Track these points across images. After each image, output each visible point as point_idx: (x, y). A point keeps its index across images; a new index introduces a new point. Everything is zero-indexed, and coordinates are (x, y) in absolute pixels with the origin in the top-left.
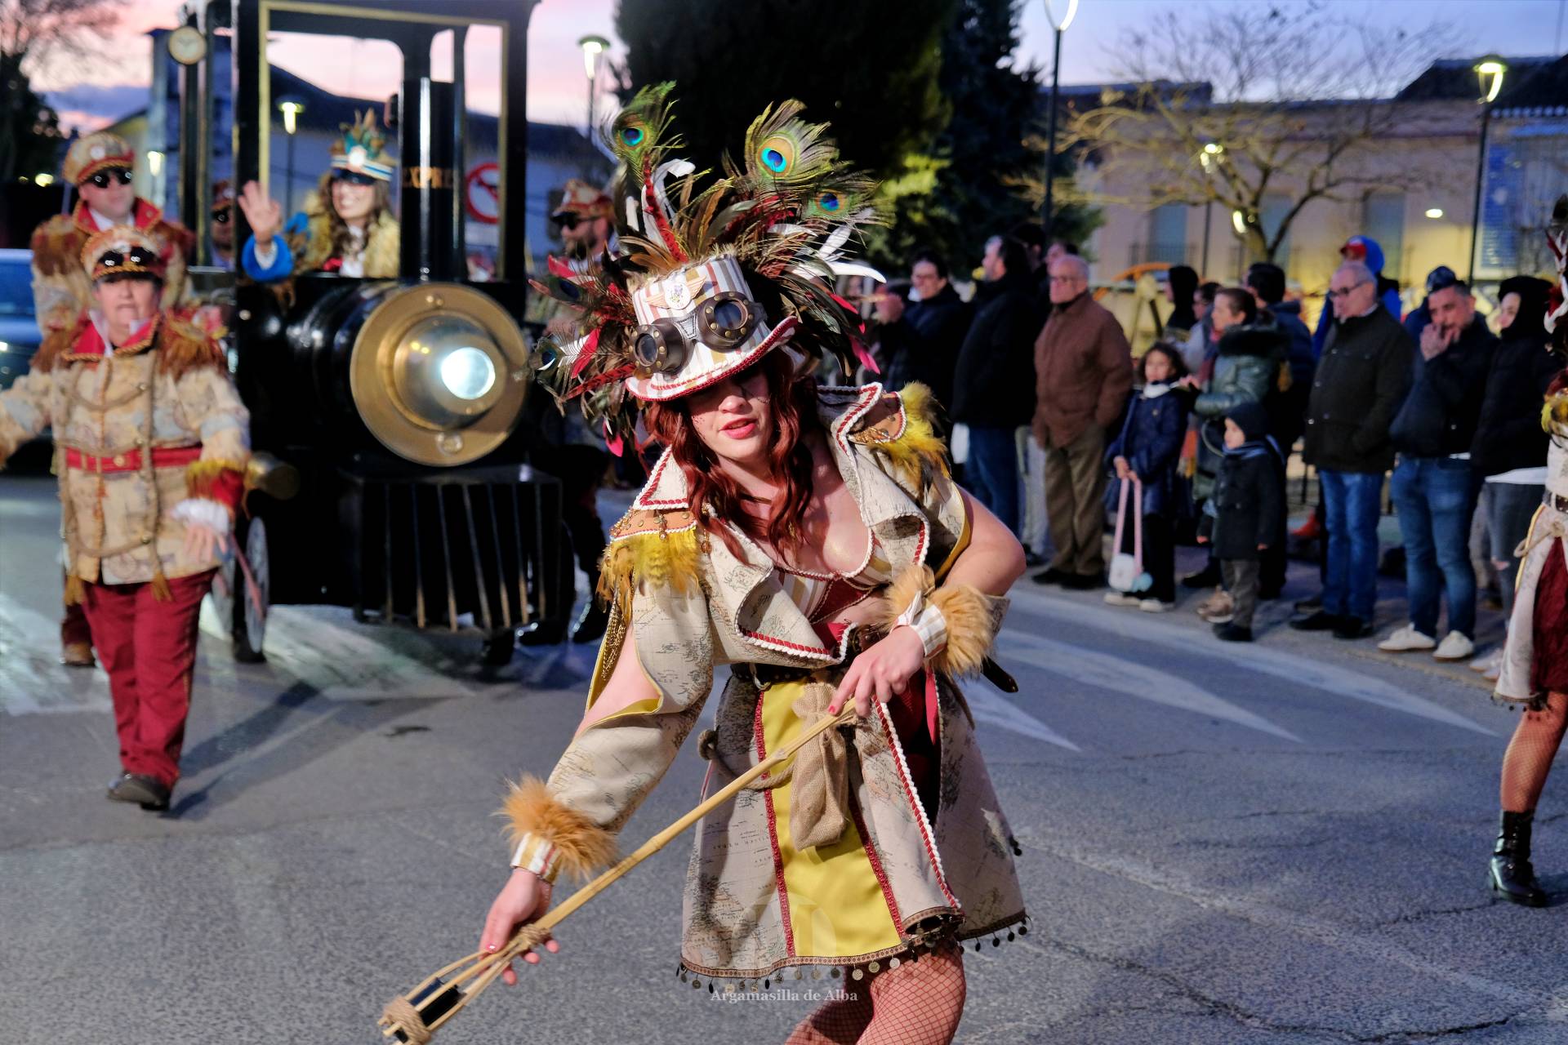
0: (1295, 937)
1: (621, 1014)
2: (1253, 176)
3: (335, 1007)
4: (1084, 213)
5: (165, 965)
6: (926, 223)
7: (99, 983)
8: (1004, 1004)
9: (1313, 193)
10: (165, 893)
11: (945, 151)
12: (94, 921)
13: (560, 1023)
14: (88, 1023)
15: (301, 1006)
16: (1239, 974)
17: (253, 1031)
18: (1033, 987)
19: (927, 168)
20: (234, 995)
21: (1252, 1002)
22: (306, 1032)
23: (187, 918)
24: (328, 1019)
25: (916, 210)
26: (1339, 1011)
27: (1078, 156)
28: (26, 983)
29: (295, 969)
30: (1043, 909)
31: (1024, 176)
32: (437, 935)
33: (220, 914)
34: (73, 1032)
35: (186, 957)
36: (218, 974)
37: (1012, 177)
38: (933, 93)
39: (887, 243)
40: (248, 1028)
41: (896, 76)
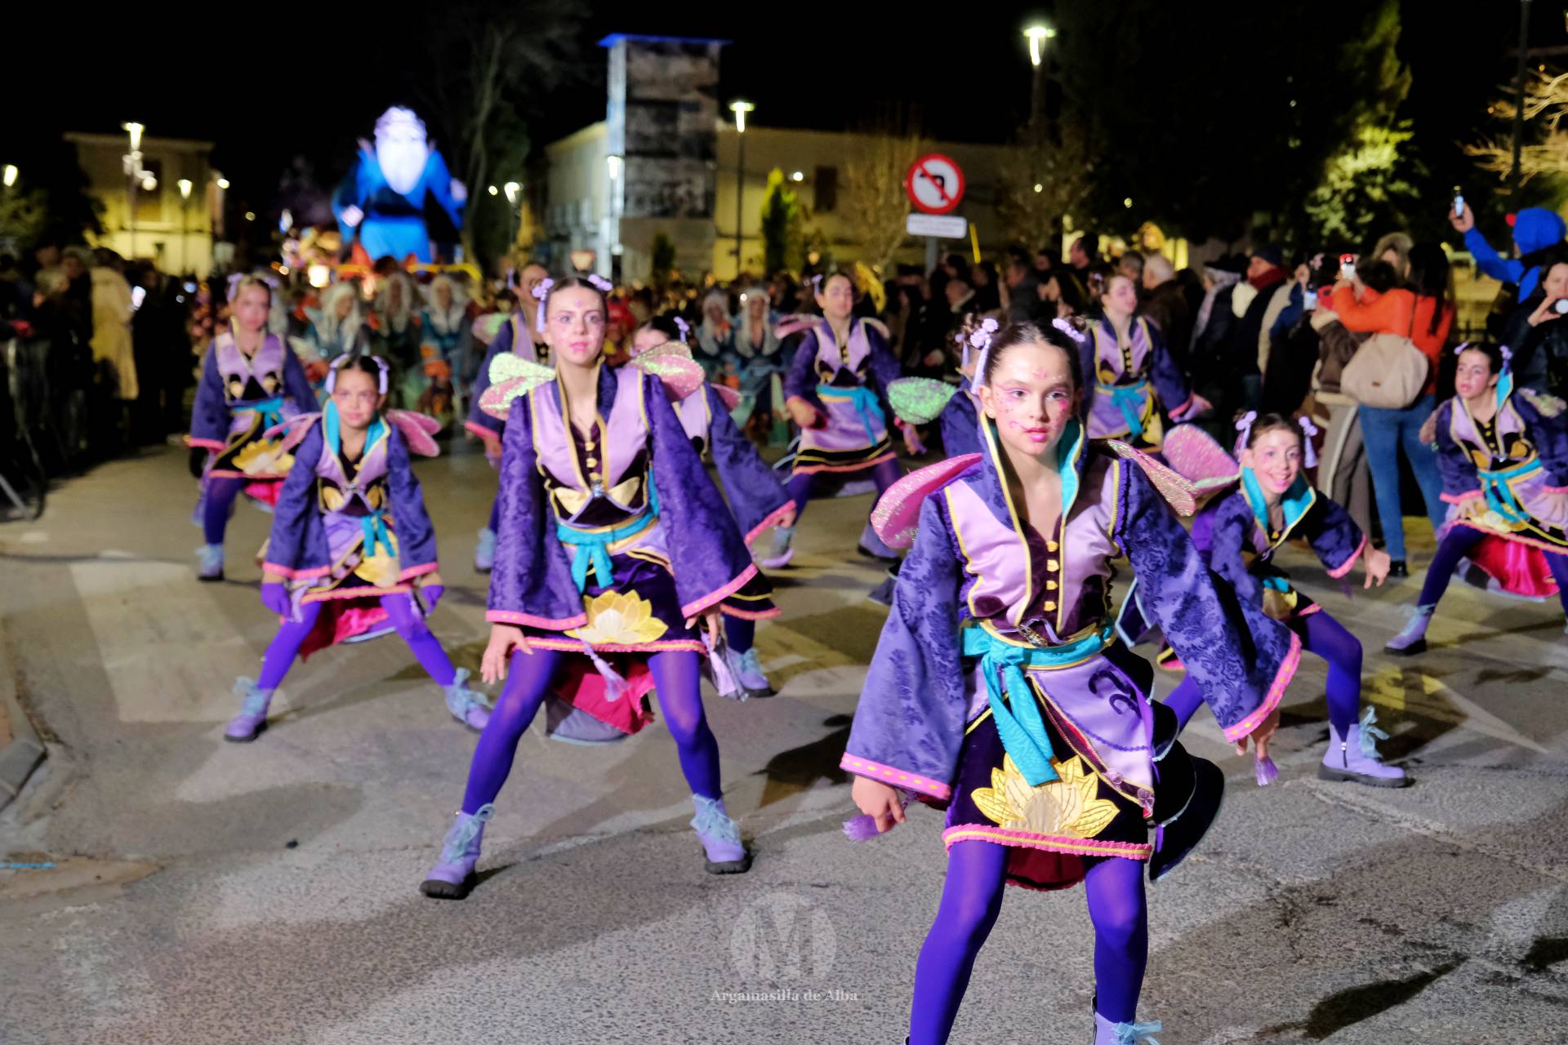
1: (1049, 1027)
3: (758, 1012)
4: (1557, 181)
5: (593, 965)
6: (1385, 198)
7: (530, 982)
8: (1459, 1026)
10: (597, 892)
11: (1403, 124)
12: (528, 918)
13: (985, 1034)
14: (518, 1022)
15: (724, 1010)
17: (676, 1034)
18: (1491, 1009)
19: (1387, 141)
20: (660, 997)
22: (729, 1037)
23: (617, 919)
24: (751, 1025)
25: (1374, 185)
27: (1550, 122)
28: (460, 980)
29: (720, 971)
30: (1504, 924)
31: (1491, 145)
32: (862, 940)
33: (649, 914)
34: (503, 1031)
35: (615, 956)
36: (644, 975)
37: (1478, 147)
38: (1391, 63)
39: (1343, 220)
40: (672, 1031)
41: (1350, 48)
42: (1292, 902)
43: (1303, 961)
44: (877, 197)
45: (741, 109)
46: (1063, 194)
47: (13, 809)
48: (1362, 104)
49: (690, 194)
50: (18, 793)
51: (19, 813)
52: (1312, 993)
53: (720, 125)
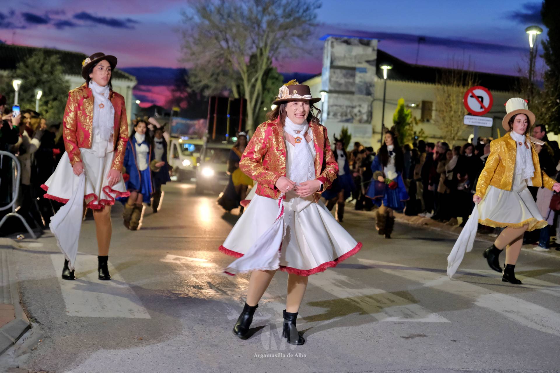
44: (451, 111)
45: (385, 68)
47: (12, 349)
49: (360, 111)
50: (16, 343)
51: (15, 350)
53: (376, 79)
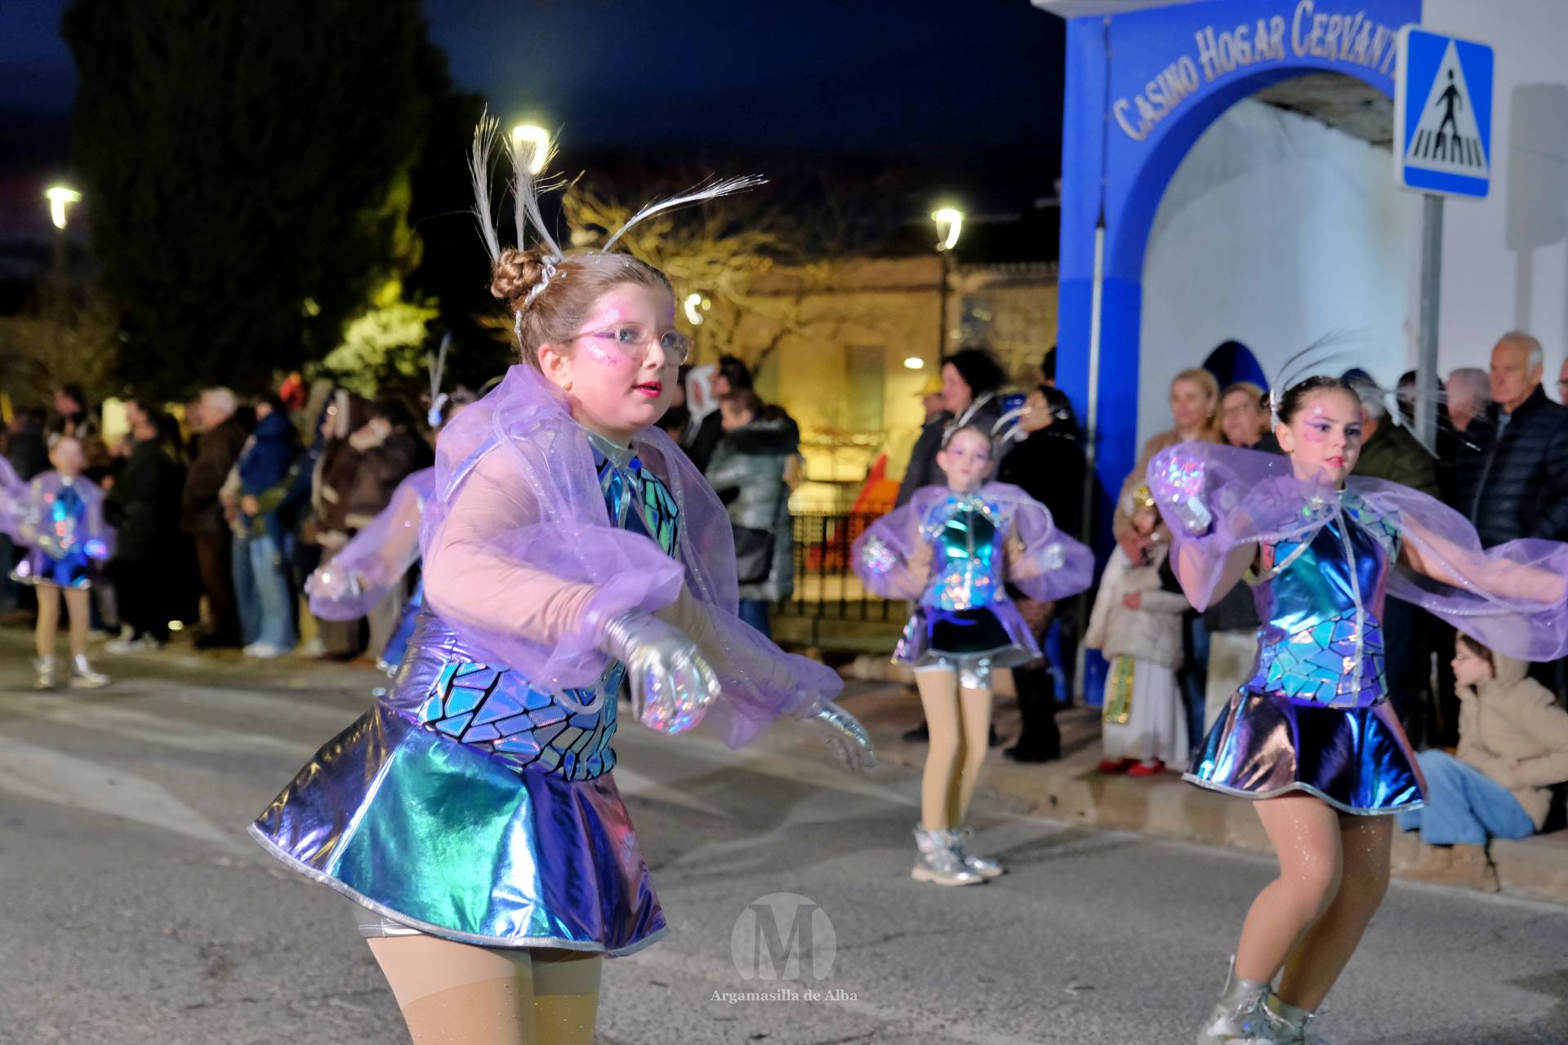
0: (680, 975)
2: (728, 319)
6: (413, 372)
9: (786, 331)
11: (432, 301)
16: (615, 1009)
19: (413, 319)
21: (622, 1031)
25: (405, 359)
26: (709, 1034)
37: (490, 319)
38: (402, 232)
41: (365, 216)
42: (222, 958)
43: (224, 1005)
46: (88, 353)
48: (375, 270)
52: (224, 1029)
